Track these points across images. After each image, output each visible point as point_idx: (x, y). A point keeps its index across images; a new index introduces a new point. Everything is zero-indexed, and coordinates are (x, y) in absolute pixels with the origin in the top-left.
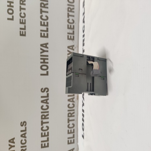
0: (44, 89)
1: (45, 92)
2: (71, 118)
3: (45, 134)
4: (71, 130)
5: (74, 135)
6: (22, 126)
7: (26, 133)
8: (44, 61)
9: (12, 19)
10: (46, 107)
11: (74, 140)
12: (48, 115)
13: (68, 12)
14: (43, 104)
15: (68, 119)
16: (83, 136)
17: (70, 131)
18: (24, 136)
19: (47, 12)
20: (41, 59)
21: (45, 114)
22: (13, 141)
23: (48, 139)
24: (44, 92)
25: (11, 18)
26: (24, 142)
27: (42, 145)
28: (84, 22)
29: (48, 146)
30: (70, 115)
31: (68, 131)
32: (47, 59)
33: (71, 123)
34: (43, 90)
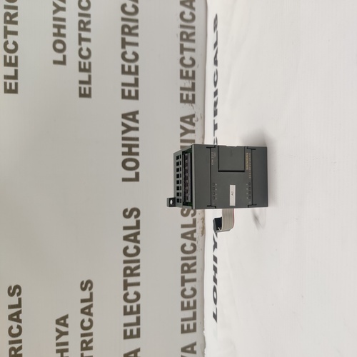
0: (129, 210)
1: (133, 216)
2: (188, 276)
3: (132, 308)
4: (188, 303)
5: (195, 314)
6: (83, 289)
7: (91, 306)
8: (130, 150)
9: (63, 62)
10: (135, 251)
11: (195, 325)
12: (138, 267)
13: (182, 43)
14: (127, 243)
15: (183, 278)
16: (215, 316)
17: (186, 305)
18: (87, 311)
19: (136, 44)
20: (124, 145)
21: (133, 265)
22: (65, 321)
23: (138, 319)
24: (129, 217)
25: (61, 59)
26: (87, 324)
27: (125, 332)
28: (216, 63)
29: (138, 336)
30: (186, 268)
31: (183, 303)
32: (137, 146)
33: (188, 286)
34: (127, 213)
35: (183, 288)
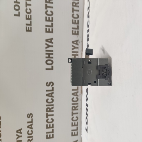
0: (49, 83)
1: (51, 86)
2: (74, 112)
3: (50, 126)
4: (75, 123)
5: (77, 128)
6: (29, 117)
7: (32, 125)
8: (49, 56)
9: (19, 15)
10: (51, 101)
11: (77, 133)
12: (53, 108)
13: (73, 7)
14: (48, 97)
15: (72, 112)
17: (73, 124)
18: (30, 127)
19: (52, 7)
20: (46, 54)
21: (50, 107)
22: (20, 131)
23: (53, 130)
24: (49, 86)
25: (18, 14)
26: (30, 132)
27: (47, 136)
28: (88, 17)
29: (53, 137)
30: (74, 108)
31: (72, 123)
32: (52, 54)
33: (75, 116)
34: (48, 84)
35: (72, 117)
